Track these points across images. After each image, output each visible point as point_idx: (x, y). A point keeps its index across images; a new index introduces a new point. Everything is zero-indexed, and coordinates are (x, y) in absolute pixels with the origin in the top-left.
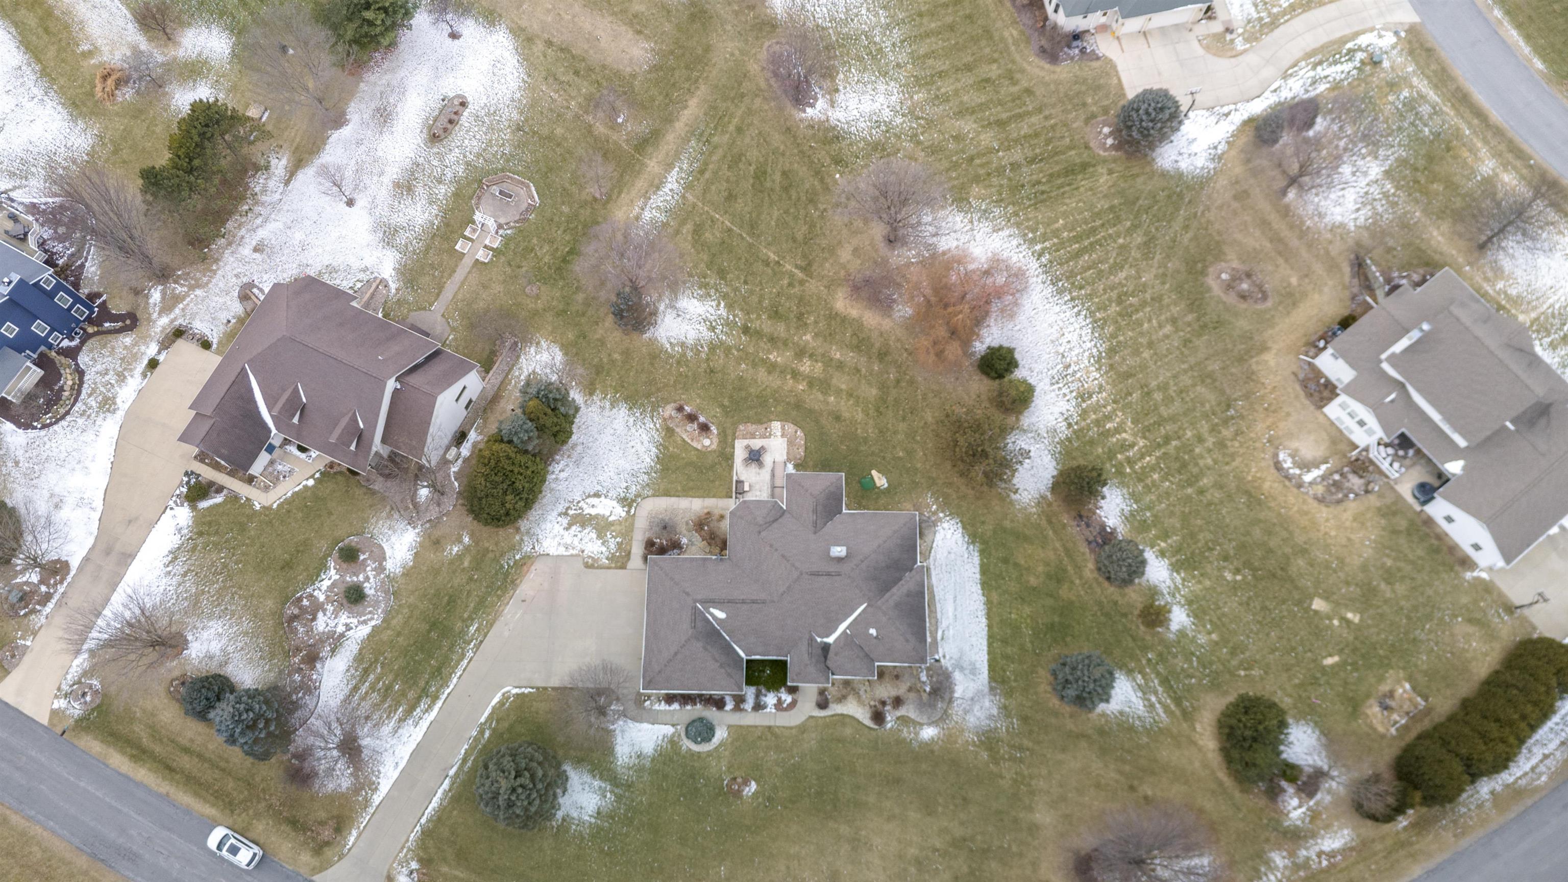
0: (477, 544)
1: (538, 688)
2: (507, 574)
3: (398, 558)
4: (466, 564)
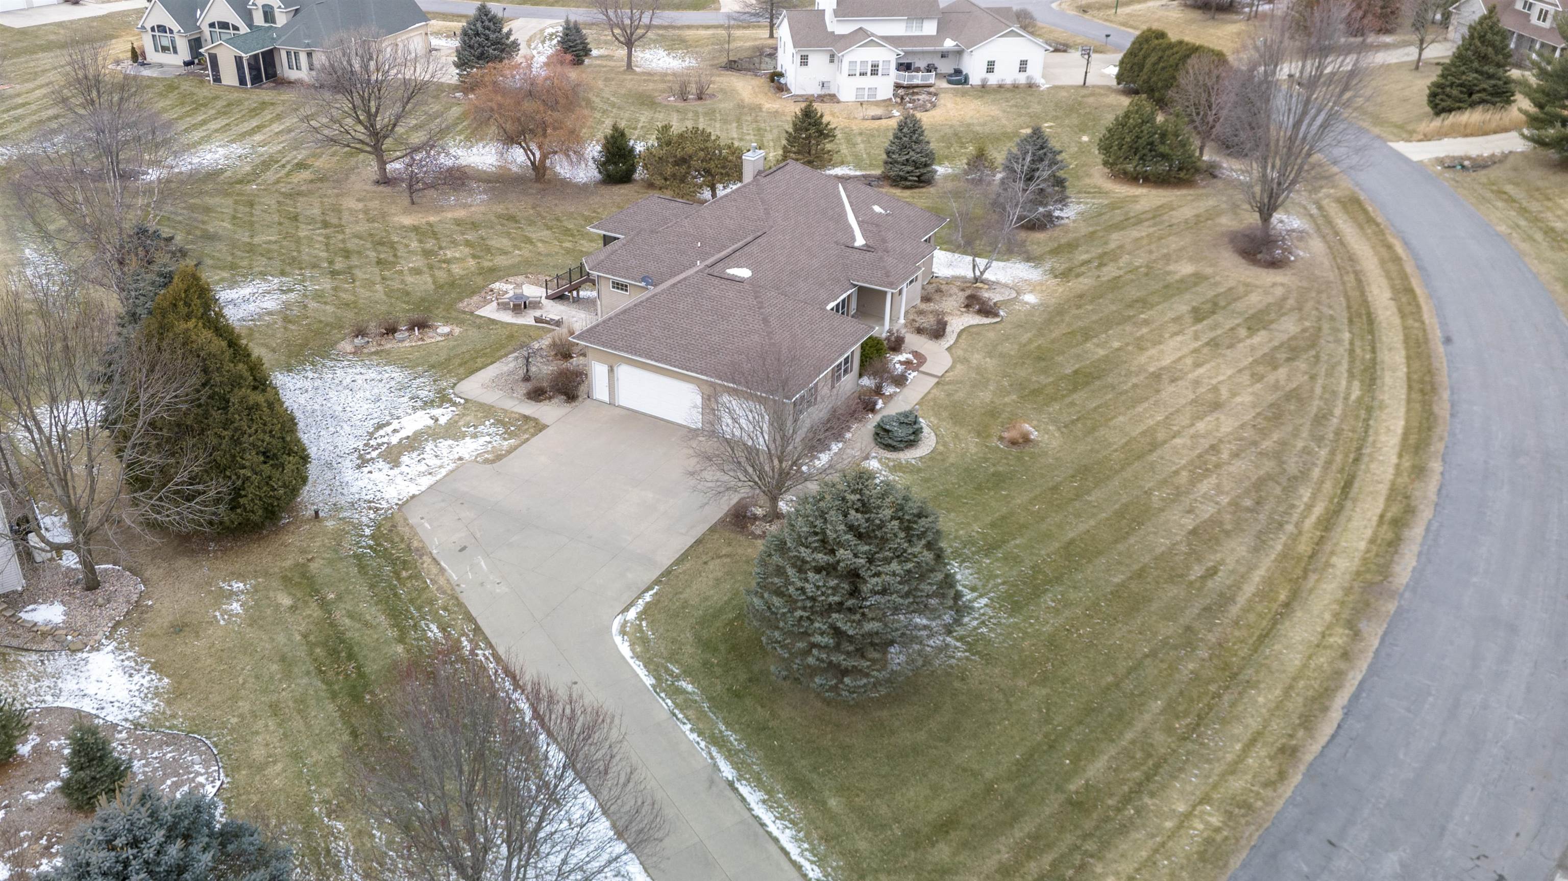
0: (266, 574)
1: (657, 582)
2: (386, 555)
3: (124, 696)
4: (286, 601)
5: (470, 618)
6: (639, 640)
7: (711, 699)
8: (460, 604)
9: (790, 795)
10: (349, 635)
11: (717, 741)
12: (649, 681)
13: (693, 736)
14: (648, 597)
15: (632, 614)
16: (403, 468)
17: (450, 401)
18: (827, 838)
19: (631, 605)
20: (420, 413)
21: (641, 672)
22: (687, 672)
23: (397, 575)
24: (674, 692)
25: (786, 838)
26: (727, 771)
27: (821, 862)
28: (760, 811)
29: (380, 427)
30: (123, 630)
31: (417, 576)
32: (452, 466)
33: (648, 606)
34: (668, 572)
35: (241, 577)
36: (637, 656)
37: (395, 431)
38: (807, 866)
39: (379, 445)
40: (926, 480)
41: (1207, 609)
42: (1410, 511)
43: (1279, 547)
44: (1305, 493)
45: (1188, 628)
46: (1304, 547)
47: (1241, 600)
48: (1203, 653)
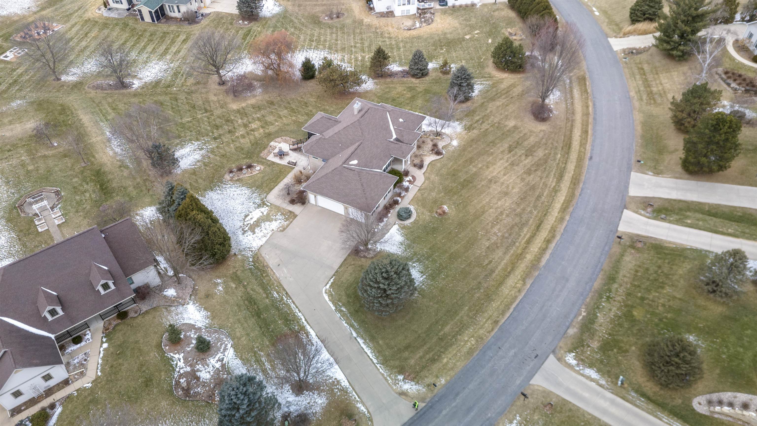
0: (226, 276)
1: (334, 275)
2: (257, 268)
3: (200, 319)
4: (234, 286)
5: (284, 290)
6: (330, 295)
7: (350, 313)
8: (281, 285)
9: (370, 341)
10: (253, 296)
11: (352, 326)
12: (334, 308)
13: (346, 325)
14: (332, 280)
15: (328, 286)
16: (256, 234)
17: (266, 204)
18: (379, 352)
19: (328, 283)
20: (258, 210)
21: (331, 305)
22: (344, 305)
23: (262, 275)
24: (341, 311)
25: (368, 351)
26: (355, 335)
27: (377, 358)
28: (363, 345)
29: (246, 216)
30: (193, 297)
31: (267, 276)
32: (270, 234)
33: (332, 283)
34: (337, 272)
35: (219, 278)
36: (330, 300)
37: (251, 219)
38: (374, 360)
39: (248, 224)
40: (412, 232)
41: (486, 275)
42: (554, 237)
43: (512, 252)
44: (525, 230)
45: (480, 283)
46: (519, 251)
47: (497, 272)
48: (482, 291)
